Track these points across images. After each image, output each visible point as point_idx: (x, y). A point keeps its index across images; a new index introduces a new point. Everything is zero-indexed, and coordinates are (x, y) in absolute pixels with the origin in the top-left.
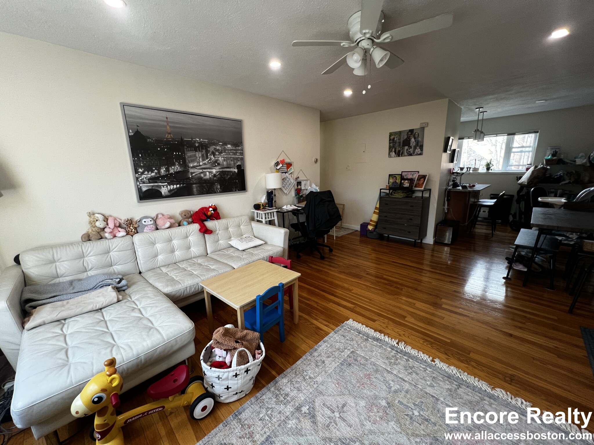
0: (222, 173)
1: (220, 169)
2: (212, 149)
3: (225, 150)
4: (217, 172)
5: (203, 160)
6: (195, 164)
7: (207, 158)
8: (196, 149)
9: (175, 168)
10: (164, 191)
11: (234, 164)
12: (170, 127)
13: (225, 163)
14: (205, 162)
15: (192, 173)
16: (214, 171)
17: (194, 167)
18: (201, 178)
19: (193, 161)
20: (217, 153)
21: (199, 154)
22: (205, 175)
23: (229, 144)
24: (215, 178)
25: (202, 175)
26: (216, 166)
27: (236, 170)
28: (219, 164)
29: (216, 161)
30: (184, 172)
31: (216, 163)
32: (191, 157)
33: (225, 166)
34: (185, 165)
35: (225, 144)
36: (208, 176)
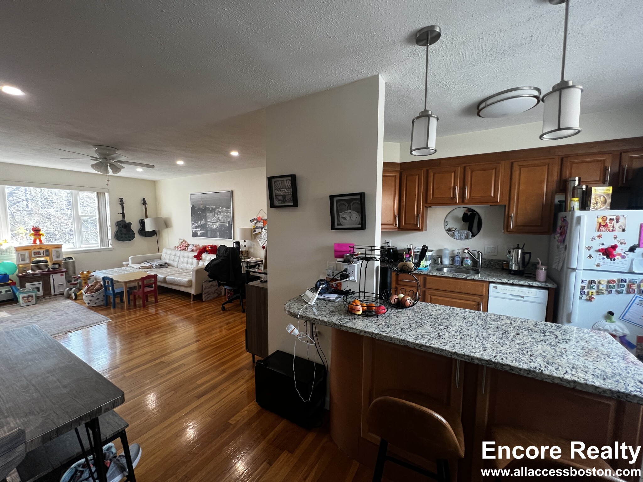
0: (221, 226)
1: (220, 223)
2: (216, 211)
3: (222, 211)
4: (218, 225)
5: (213, 218)
6: (210, 220)
7: (215, 216)
8: (211, 212)
9: (203, 222)
10: (199, 233)
11: (227, 220)
12: (203, 201)
13: (222, 219)
14: (214, 219)
15: (209, 225)
16: (217, 224)
17: (209, 222)
18: (211, 228)
19: (209, 218)
20: (219, 214)
21: (211, 214)
22: (213, 226)
23: (224, 207)
24: (217, 229)
25: (212, 226)
26: (218, 221)
27: (227, 224)
28: (219, 220)
29: (218, 218)
30: (206, 224)
31: (218, 220)
32: (208, 216)
33: (222, 221)
34: (206, 221)
35: (222, 208)
36: (214, 227)
